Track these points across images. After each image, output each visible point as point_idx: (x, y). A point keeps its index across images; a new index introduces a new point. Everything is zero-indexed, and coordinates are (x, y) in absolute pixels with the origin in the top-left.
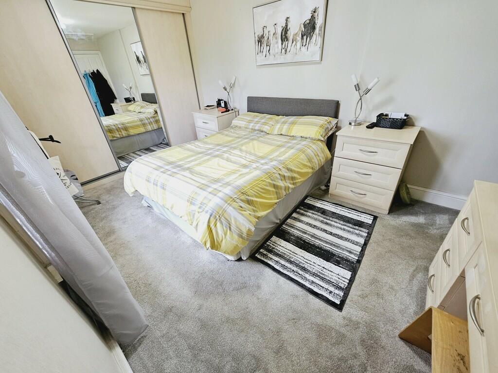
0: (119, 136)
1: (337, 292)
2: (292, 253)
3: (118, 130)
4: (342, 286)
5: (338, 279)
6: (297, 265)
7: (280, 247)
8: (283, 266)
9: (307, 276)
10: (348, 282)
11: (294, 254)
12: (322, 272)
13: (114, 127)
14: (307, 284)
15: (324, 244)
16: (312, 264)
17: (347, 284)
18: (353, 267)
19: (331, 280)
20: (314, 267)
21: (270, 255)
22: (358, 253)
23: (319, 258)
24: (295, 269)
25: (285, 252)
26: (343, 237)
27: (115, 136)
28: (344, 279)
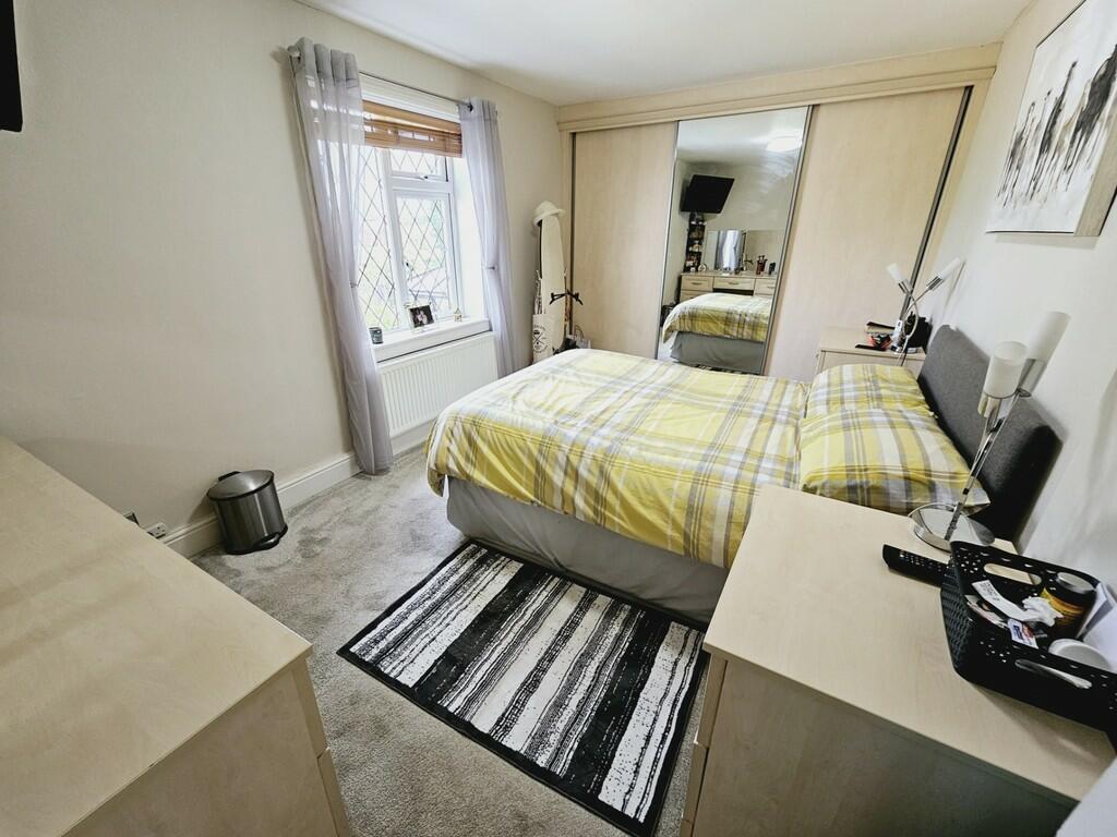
0: (735, 334)
1: (375, 652)
2: (476, 592)
3: (742, 323)
4: (384, 663)
5: (402, 658)
6: (444, 599)
7: (492, 575)
8: (446, 579)
9: (419, 611)
10: (392, 675)
11: (473, 596)
12: (424, 635)
13: (737, 317)
14: (402, 609)
15: (499, 649)
16: (446, 621)
17: (386, 672)
18: (427, 694)
19: (401, 647)
20: (438, 622)
21: (471, 562)
22: (467, 718)
23: (458, 635)
24: (438, 595)
25: (478, 582)
26: (528, 696)
27: (730, 331)
28: (399, 669)
